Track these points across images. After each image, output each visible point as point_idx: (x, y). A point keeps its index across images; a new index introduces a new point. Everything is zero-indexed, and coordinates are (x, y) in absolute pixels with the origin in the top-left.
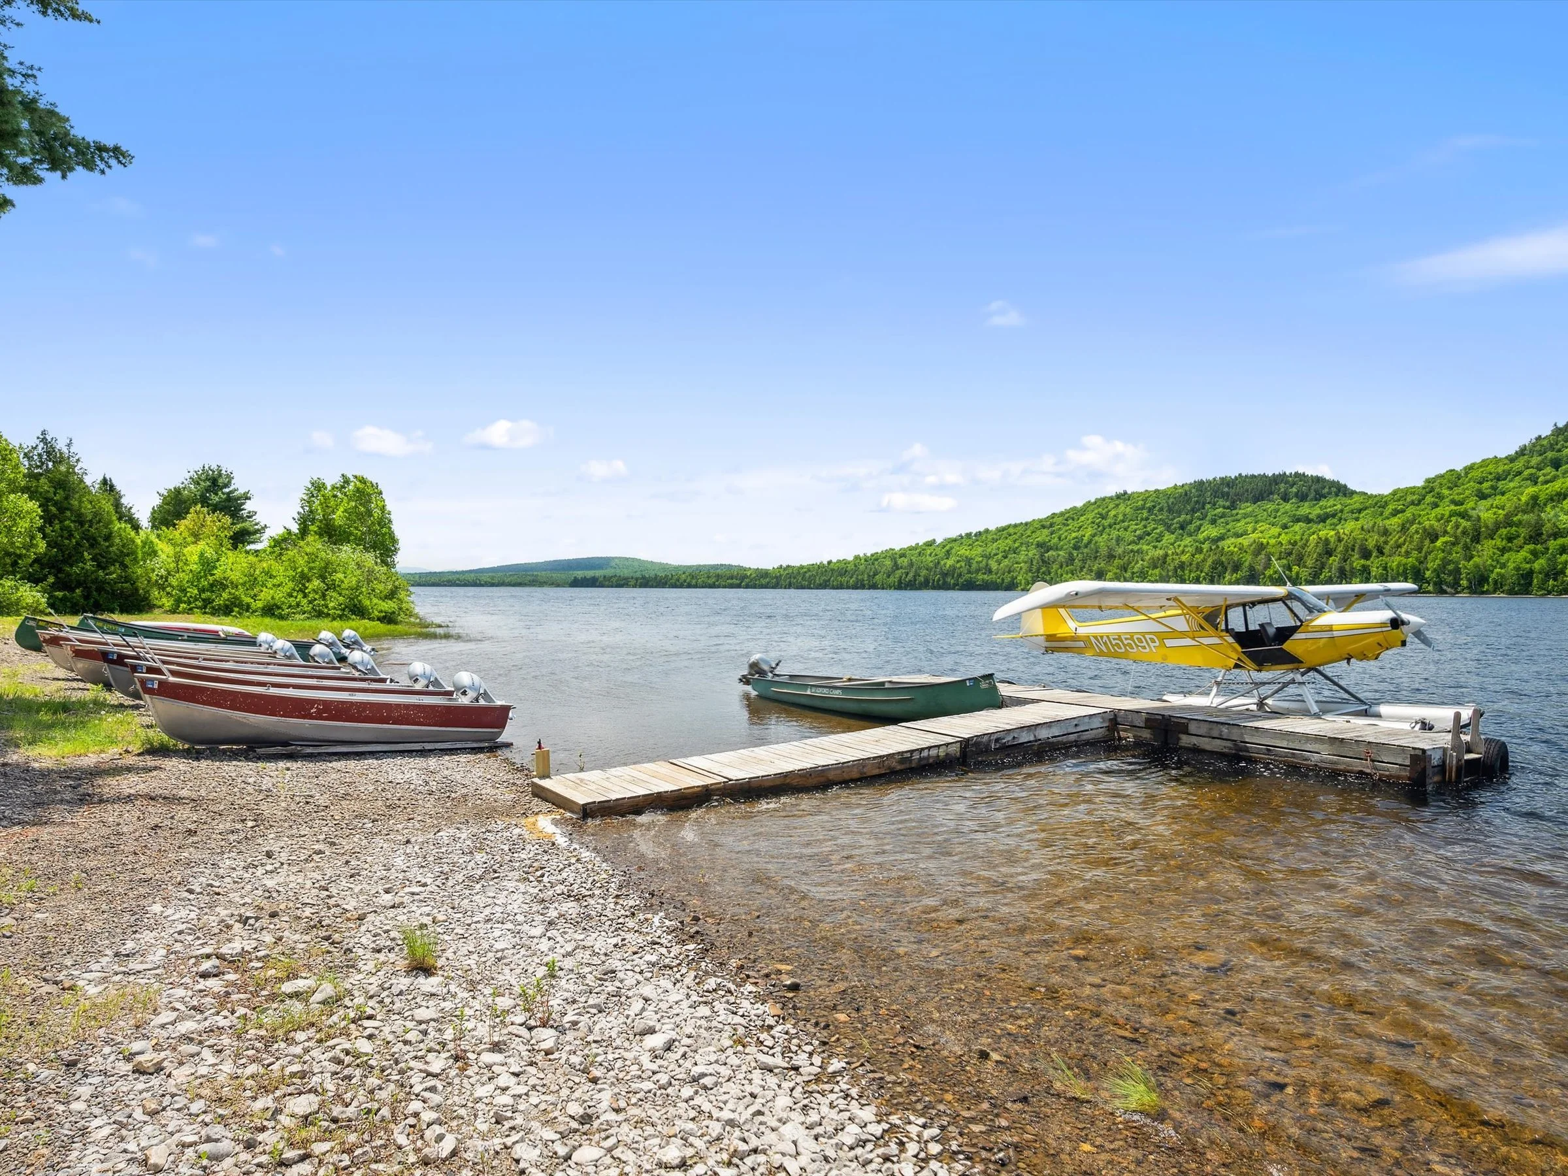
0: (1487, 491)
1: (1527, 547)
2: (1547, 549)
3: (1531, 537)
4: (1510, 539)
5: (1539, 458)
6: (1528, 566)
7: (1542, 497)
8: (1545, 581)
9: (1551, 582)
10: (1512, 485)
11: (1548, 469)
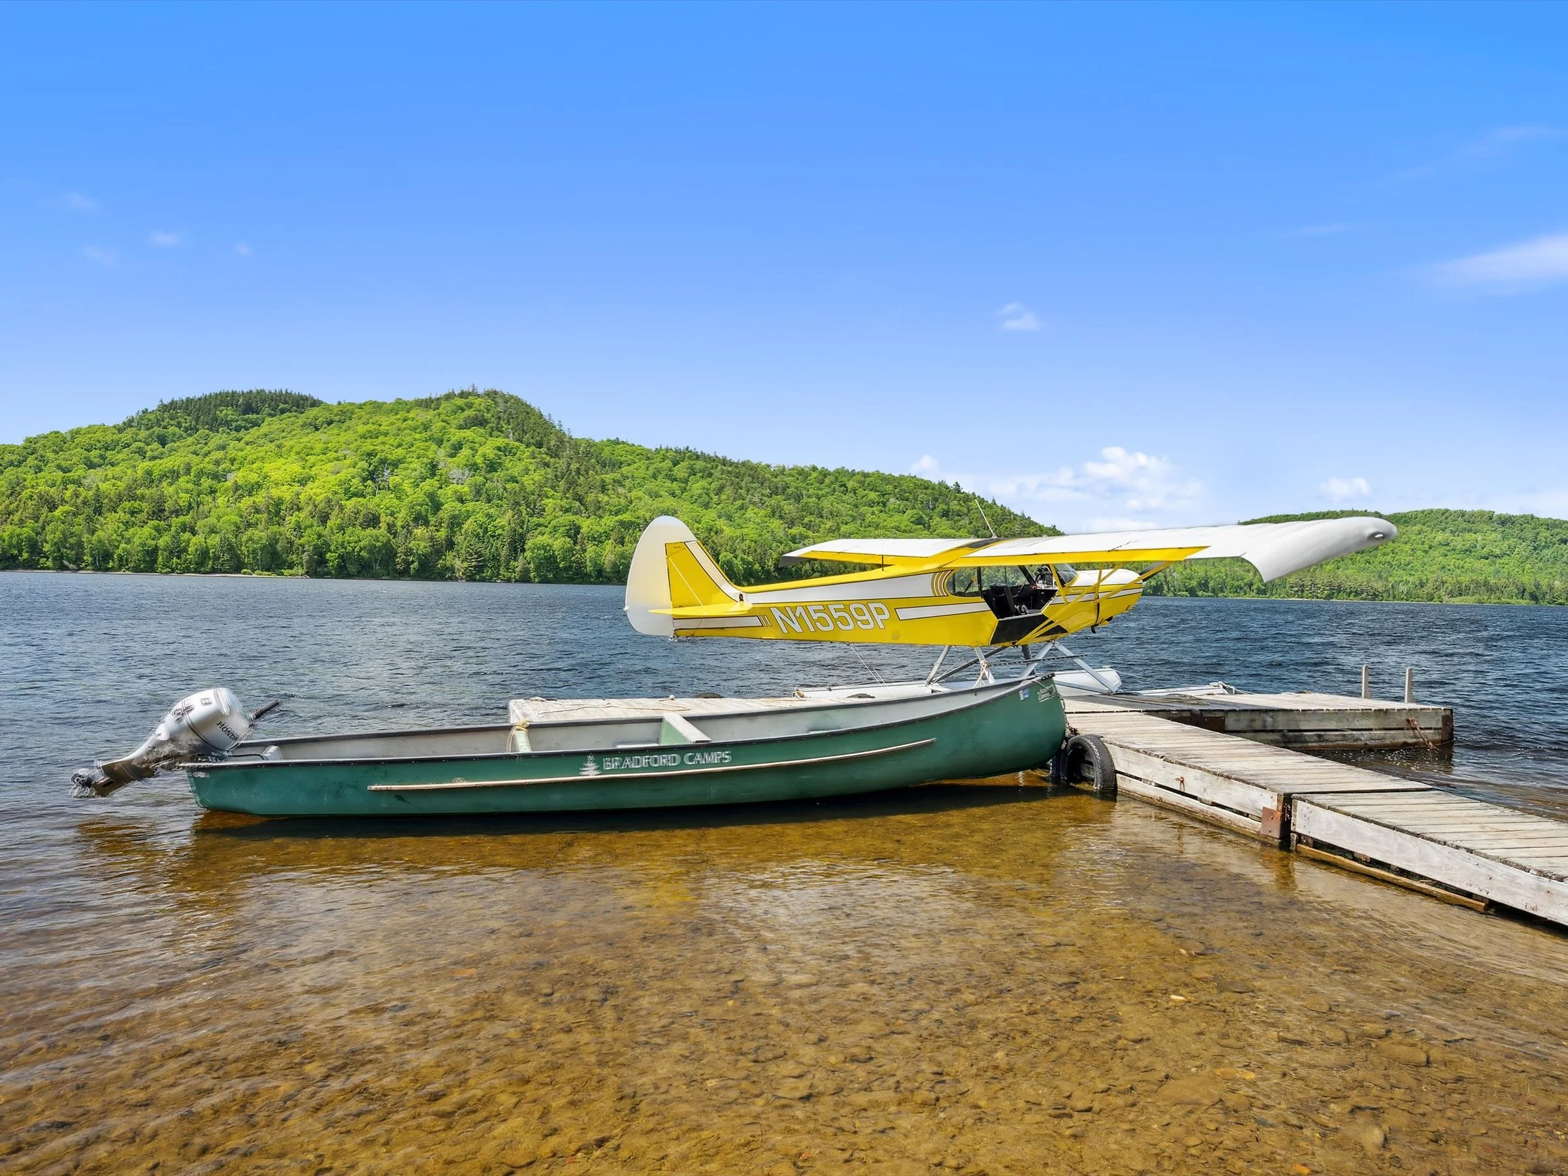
0: (96, 460)
1: (151, 523)
2: (170, 526)
3: (154, 513)
4: (133, 513)
5: (148, 432)
6: (154, 542)
7: (156, 473)
8: (169, 559)
9: (175, 560)
10: (120, 456)
11: (155, 445)
